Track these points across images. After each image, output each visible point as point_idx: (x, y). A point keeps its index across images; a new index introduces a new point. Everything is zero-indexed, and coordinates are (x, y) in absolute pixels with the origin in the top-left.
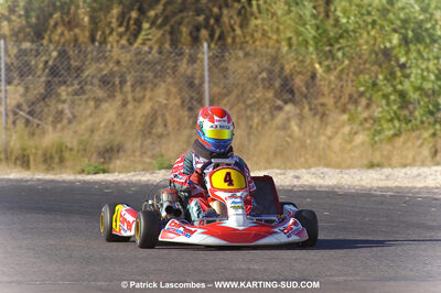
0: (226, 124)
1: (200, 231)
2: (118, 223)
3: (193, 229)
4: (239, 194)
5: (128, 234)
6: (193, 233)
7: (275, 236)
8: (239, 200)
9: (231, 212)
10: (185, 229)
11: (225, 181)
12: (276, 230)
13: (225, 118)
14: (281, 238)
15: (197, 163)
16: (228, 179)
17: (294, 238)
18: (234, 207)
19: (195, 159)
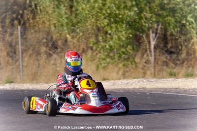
0: (77, 58)
1: (79, 108)
2: (34, 105)
3: (76, 107)
4: (94, 90)
5: (41, 110)
6: (76, 109)
7: (113, 109)
8: (95, 93)
9: (92, 99)
10: (72, 107)
11: (87, 85)
12: (113, 107)
13: (77, 56)
14: (115, 110)
15: (68, 77)
16: (88, 84)
17: (121, 110)
18: (94, 97)
19: (67, 76)
